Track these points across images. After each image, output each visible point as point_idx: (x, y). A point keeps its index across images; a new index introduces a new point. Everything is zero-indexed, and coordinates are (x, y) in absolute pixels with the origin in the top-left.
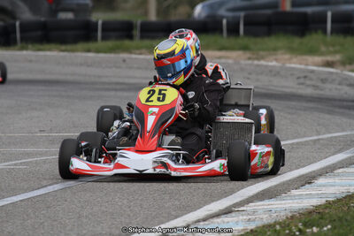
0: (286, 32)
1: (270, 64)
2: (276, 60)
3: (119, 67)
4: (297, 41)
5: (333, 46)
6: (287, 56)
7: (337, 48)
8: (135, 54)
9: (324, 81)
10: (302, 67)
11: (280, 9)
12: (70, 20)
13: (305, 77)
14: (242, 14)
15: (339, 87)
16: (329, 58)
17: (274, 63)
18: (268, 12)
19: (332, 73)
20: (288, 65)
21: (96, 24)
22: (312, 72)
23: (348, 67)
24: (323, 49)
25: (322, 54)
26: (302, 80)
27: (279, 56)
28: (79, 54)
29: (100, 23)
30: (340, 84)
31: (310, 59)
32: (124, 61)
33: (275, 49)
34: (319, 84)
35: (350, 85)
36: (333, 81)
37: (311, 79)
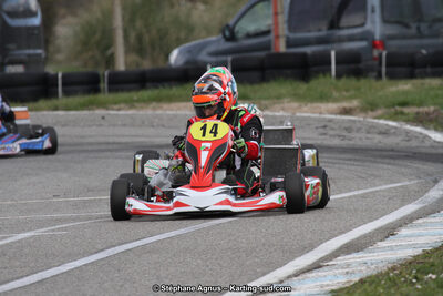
0: (287, 77)
1: (277, 114)
2: (283, 109)
3: (100, 125)
4: (302, 87)
5: (347, 90)
6: (295, 105)
7: (352, 92)
8: (113, 109)
9: (349, 130)
10: (317, 115)
11: (273, 51)
12: (21, 74)
13: (325, 127)
14: (230, 58)
15: (369, 136)
16: (346, 104)
17: (281, 113)
18: (262, 54)
19: (354, 121)
20: (298, 114)
21: (56, 77)
22: (330, 121)
23: (370, 113)
24: (335, 94)
25: (335, 100)
26: (322, 130)
27: (286, 105)
28: (45, 113)
29: (60, 76)
30: (368, 133)
31: (324, 106)
32: (103, 118)
33: (279, 97)
34: (345, 133)
35: (380, 133)
36: (358, 130)
37: (333, 129)
